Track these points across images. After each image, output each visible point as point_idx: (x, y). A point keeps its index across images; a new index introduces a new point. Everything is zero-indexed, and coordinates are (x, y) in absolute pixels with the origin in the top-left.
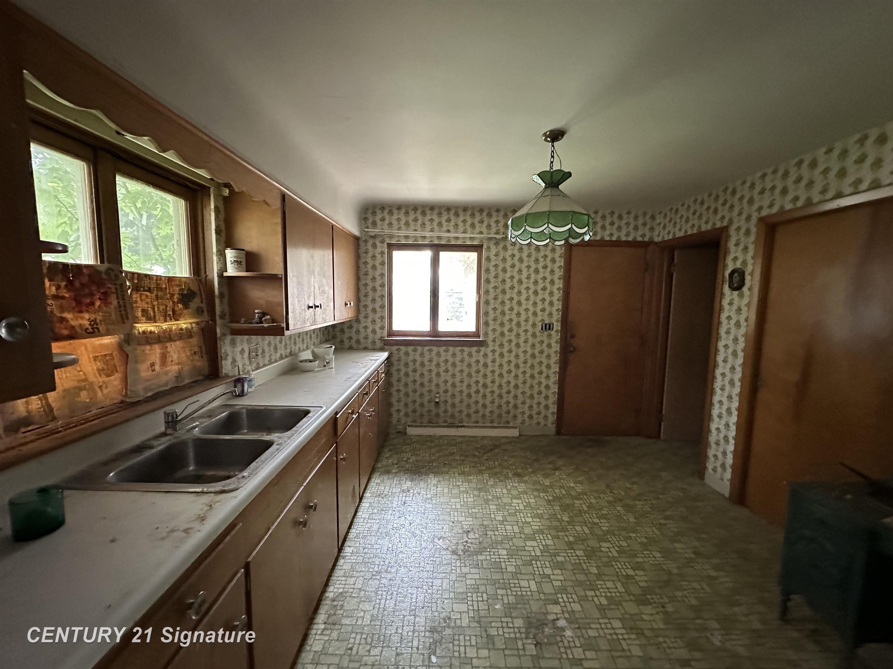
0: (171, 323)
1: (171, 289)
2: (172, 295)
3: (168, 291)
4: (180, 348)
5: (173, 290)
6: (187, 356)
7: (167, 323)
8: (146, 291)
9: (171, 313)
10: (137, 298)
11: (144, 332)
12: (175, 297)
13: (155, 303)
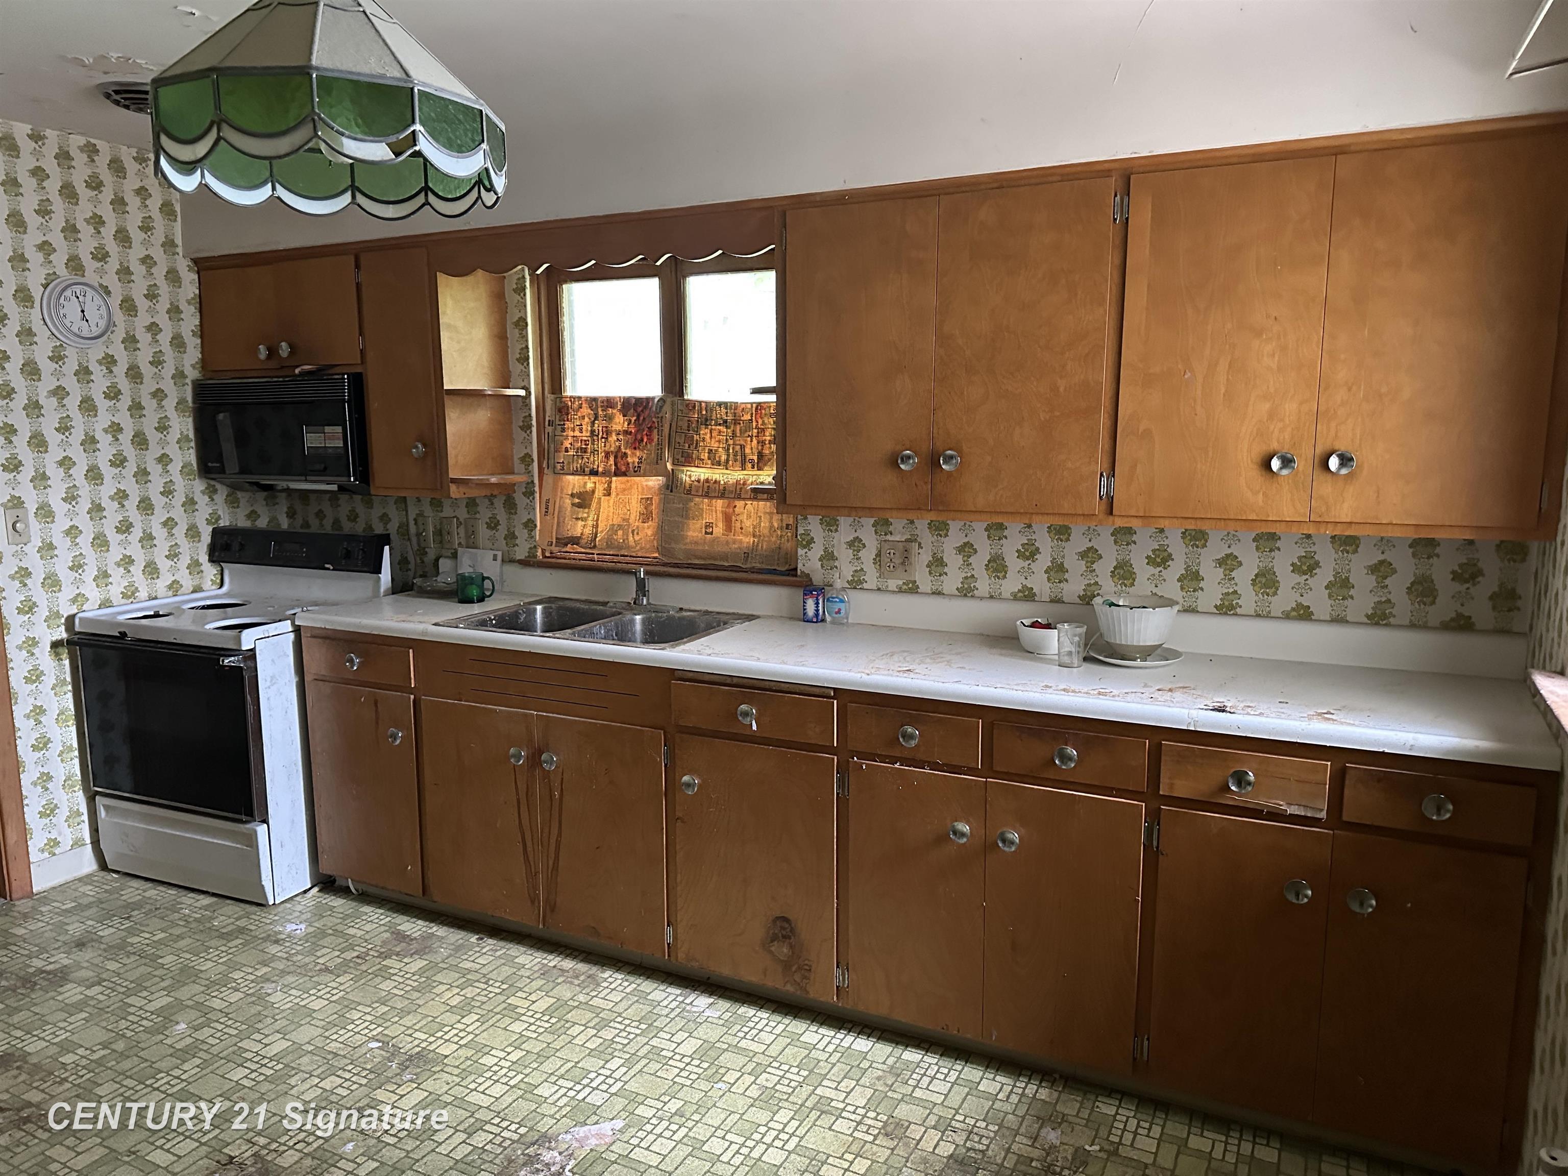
0: (750, 473)
1: (760, 421)
2: (762, 431)
3: (754, 424)
4: (765, 513)
5: (763, 423)
6: (772, 526)
7: (745, 472)
8: (720, 425)
9: (755, 458)
10: (706, 434)
11: (707, 481)
12: (767, 434)
13: (731, 442)
